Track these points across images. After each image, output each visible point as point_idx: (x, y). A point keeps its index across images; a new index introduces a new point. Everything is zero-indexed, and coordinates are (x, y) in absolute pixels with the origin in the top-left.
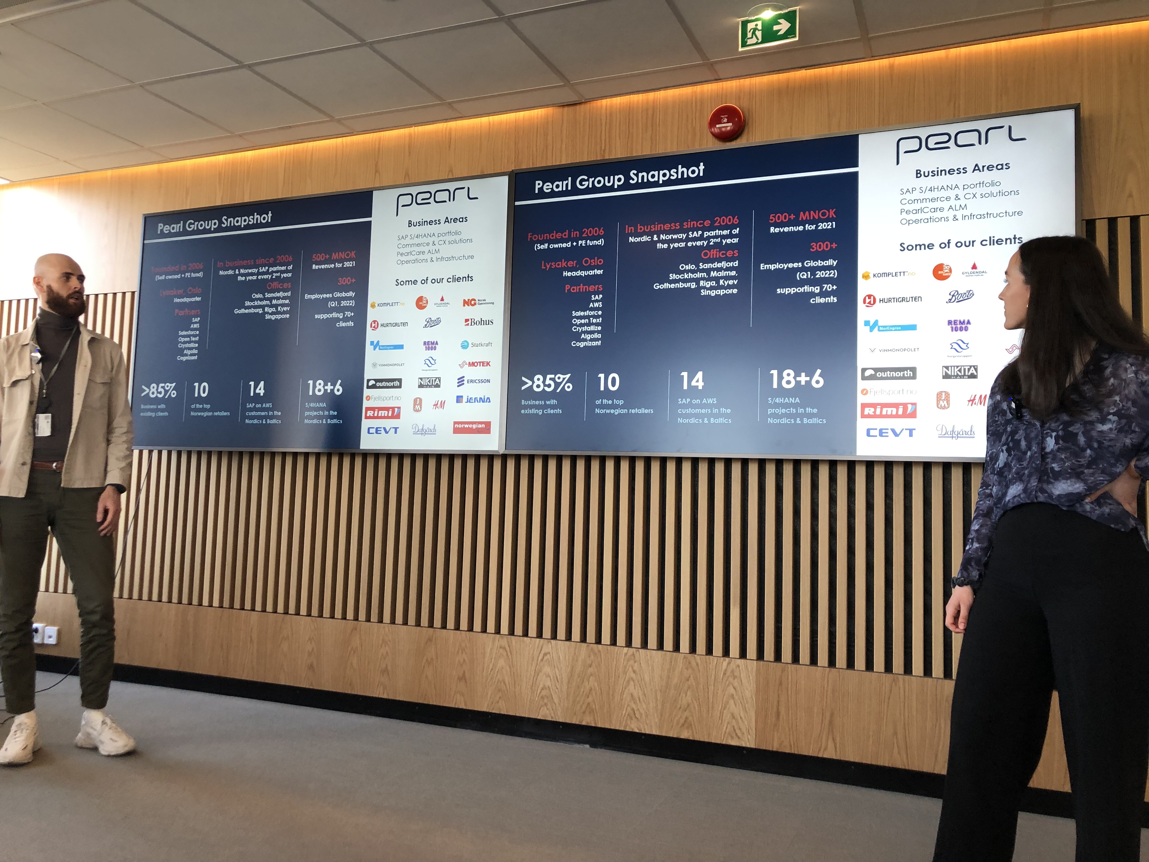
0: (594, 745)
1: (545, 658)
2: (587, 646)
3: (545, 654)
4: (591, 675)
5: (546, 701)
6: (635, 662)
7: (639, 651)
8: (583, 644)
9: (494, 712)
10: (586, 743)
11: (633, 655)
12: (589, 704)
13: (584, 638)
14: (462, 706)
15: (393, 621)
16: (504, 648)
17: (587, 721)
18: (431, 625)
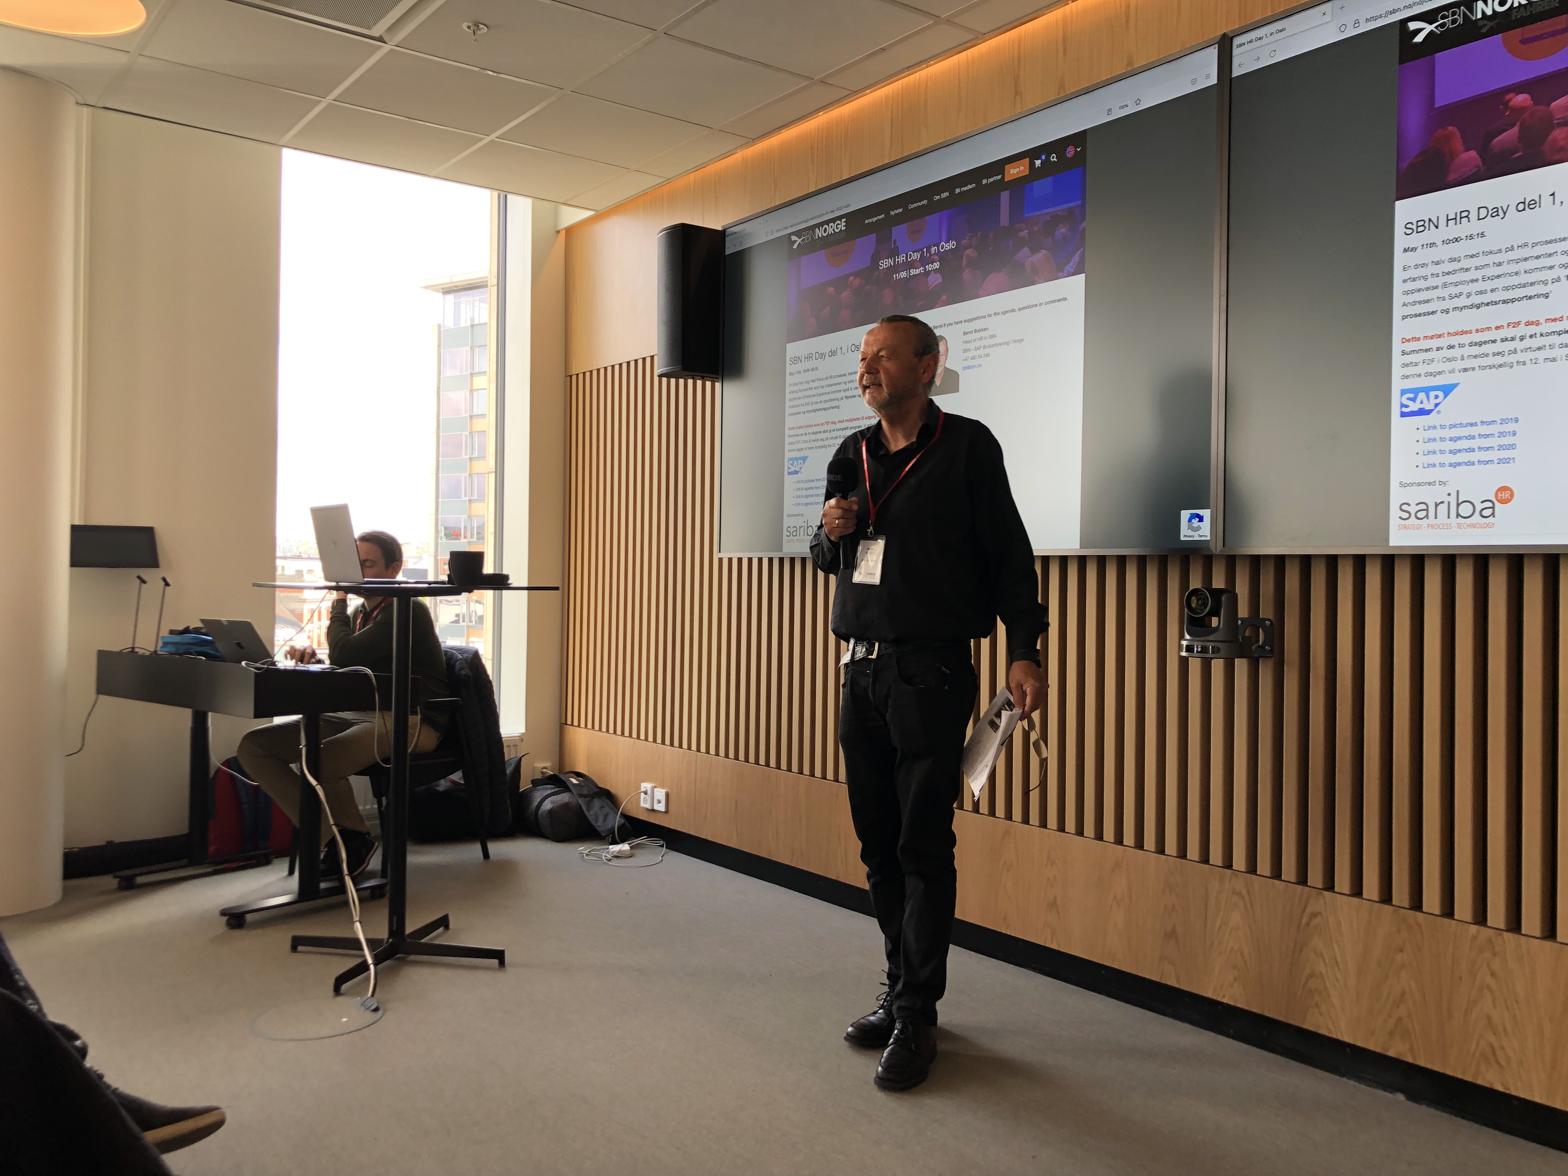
0: (1414, 1096)
1: (1315, 922)
2: (1394, 912)
3: (1314, 915)
4: (1403, 966)
5: (1316, 998)
6: (1495, 955)
7: (1501, 935)
8: (1387, 907)
10: (1397, 1091)
11: (1490, 941)
12: (1400, 1020)
13: (1386, 897)
17: (1395, 1049)
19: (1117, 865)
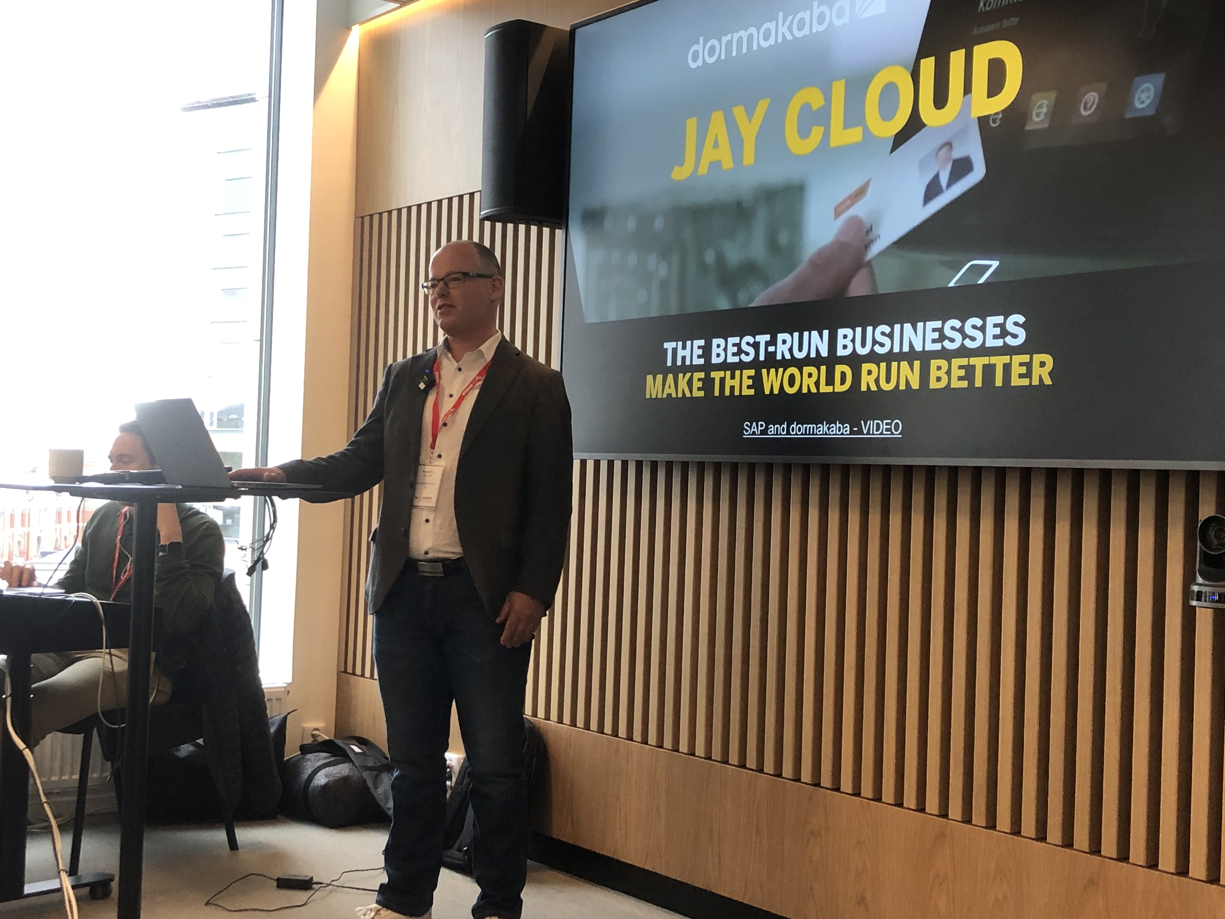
15: (1016, 830)
18: (1095, 849)
19: (1092, 882)
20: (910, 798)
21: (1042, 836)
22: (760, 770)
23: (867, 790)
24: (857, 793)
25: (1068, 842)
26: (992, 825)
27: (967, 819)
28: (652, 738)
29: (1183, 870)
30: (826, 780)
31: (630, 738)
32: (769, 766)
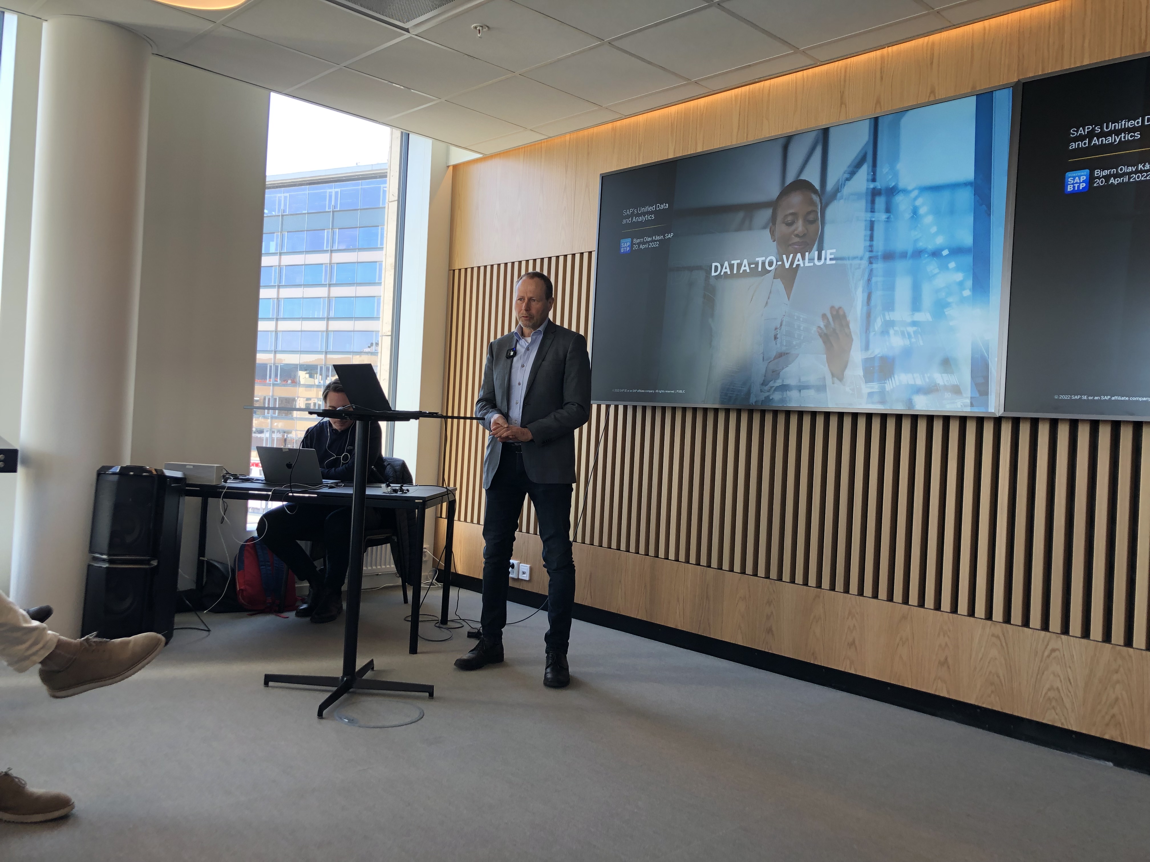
0: (1119, 763)
1: (1054, 655)
2: (1112, 648)
3: (1053, 650)
4: (1118, 682)
5: (1054, 703)
8: (1107, 645)
9: (984, 706)
10: (1108, 760)
12: (1113, 716)
13: (1107, 637)
14: (944, 694)
15: (861, 593)
16: (998, 637)
17: (1110, 734)
18: (906, 601)
19: (904, 617)
20: (799, 579)
21: (875, 595)
22: (709, 566)
23: (774, 574)
24: (767, 577)
25: (890, 598)
26: (847, 590)
27: (833, 588)
28: (642, 550)
29: (954, 609)
30: (749, 570)
31: (628, 550)
32: (714, 563)
